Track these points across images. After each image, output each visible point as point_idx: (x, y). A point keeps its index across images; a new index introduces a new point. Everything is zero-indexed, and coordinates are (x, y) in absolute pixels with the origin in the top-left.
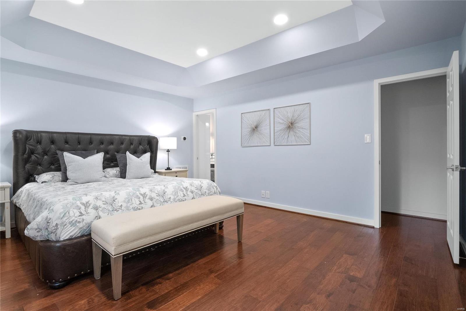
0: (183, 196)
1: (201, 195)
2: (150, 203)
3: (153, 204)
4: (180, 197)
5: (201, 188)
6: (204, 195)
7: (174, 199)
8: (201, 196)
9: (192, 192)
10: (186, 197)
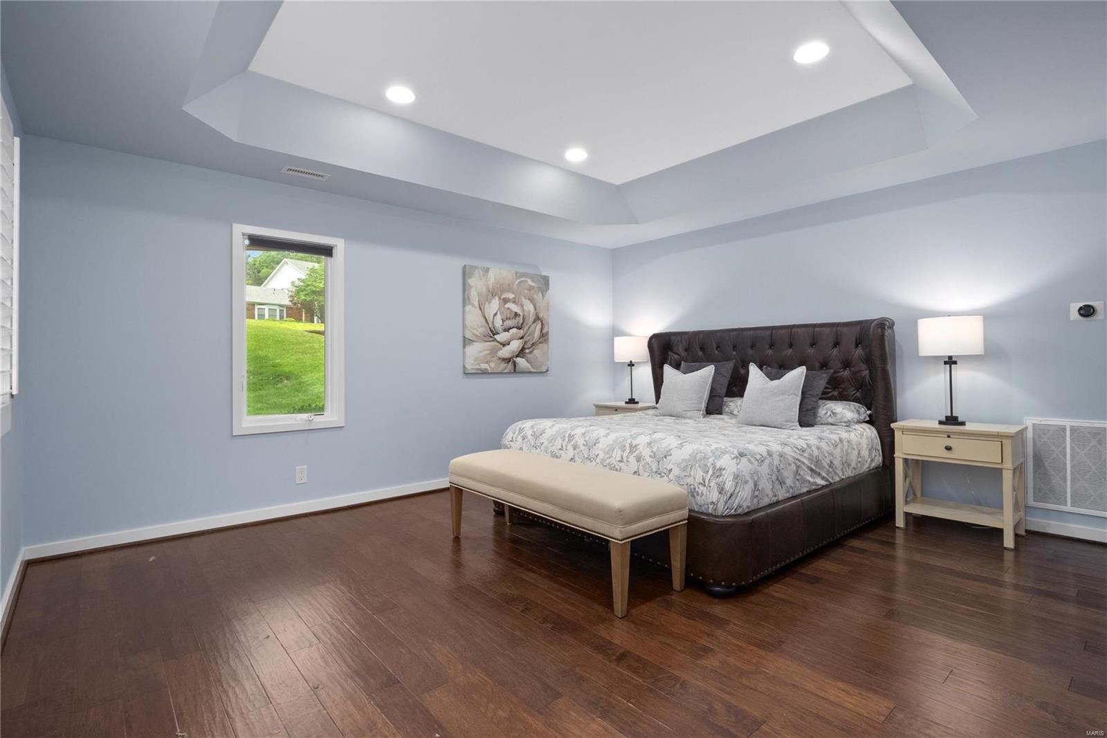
0: (619, 461)
1: (656, 472)
2: (571, 453)
3: (574, 456)
4: (613, 461)
5: (666, 457)
6: (662, 477)
7: (603, 460)
8: (655, 475)
9: (638, 459)
10: (622, 464)
